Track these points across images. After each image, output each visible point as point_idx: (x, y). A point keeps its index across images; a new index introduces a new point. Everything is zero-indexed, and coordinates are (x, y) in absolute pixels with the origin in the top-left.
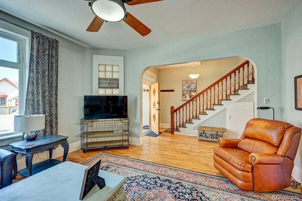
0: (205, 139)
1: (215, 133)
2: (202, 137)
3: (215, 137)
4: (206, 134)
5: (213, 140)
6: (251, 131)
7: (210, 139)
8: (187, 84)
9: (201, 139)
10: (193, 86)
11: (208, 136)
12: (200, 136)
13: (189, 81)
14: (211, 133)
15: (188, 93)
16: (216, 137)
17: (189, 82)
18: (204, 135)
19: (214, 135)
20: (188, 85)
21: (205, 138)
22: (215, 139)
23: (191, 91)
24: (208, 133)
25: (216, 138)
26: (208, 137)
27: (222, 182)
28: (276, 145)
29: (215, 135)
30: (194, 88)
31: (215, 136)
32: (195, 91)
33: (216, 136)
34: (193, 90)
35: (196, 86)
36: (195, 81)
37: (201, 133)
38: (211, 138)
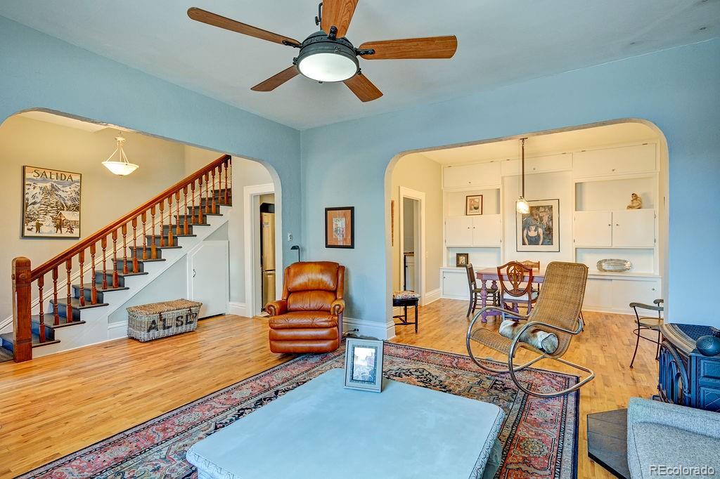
0: (161, 333)
1: (184, 312)
2: (153, 330)
3: (184, 322)
4: (165, 320)
5: (180, 329)
7: (173, 330)
8: (44, 181)
9: (151, 336)
10: (67, 192)
11: (168, 323)
12: (149, 331)
13: (53, 172)
14: (176, 313)
15: (46, 213)
16: (187, 320)
17: (54, 177)
18: (160, 324)
19: (182, 317)
20: (48, 185)
21: (162, 330)
22: (184, 326)
23: (61, 207)
24: (170, 316)
25: (187, 323)
26: (169, 327)
28: (334, 289)
29: (185, 317)
30: (73, 199)
31: (184, 320)
32: (78, 209)
33: (187, 318)
34: (69, 203)
35: (79, 193)
36: (76, 178)
37: (154, 322)
38: (177, 326)
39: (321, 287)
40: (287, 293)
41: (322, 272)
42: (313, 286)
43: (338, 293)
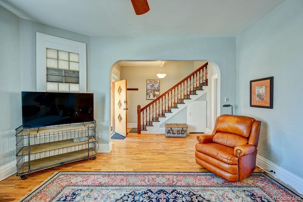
0: (172, 135)
1: (180, 129)
2: (169, 134)
3: (181, 133)
4: (173, 131)
5: (179, 136)
6: (223, 126)
7: (176, 135)
8: (151, 83)
9: (168, 135)
10: (156, 86)
11: (174, 132)
12: (168, 133)
13: (153, 80)
14: (177, 129)
15: (151, 92)
16: (182, 133)
17: (153, 82)
18: (171, 132)
19: (180, 131)
20: (152, 84)
21: (172, 134)
22: (180, 134)
23: (155, 90)
24: (175, 129)
25: (182, 134)
26: (174, 134)
27: (209, 177)
28: (247, 136)
29: (181, 131)
30: (158, 88)
31: (180, 132)
32: (159, 91)
33: (182, 131)
34: (157, 89)
35: (159, 86)
36: (158, 81)
37: (169, 130)
38: (178, 134)
39: (237, 132)
40: (215, 131)
41: (238, 122)
42: (231, 131)
43: (250, 140)
